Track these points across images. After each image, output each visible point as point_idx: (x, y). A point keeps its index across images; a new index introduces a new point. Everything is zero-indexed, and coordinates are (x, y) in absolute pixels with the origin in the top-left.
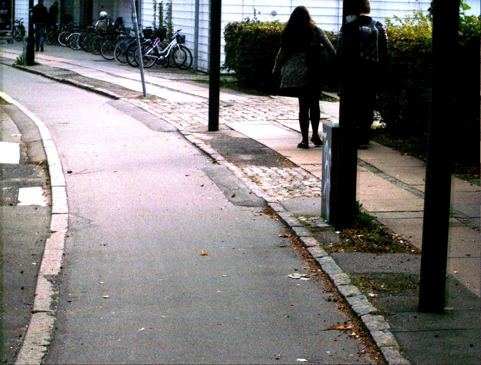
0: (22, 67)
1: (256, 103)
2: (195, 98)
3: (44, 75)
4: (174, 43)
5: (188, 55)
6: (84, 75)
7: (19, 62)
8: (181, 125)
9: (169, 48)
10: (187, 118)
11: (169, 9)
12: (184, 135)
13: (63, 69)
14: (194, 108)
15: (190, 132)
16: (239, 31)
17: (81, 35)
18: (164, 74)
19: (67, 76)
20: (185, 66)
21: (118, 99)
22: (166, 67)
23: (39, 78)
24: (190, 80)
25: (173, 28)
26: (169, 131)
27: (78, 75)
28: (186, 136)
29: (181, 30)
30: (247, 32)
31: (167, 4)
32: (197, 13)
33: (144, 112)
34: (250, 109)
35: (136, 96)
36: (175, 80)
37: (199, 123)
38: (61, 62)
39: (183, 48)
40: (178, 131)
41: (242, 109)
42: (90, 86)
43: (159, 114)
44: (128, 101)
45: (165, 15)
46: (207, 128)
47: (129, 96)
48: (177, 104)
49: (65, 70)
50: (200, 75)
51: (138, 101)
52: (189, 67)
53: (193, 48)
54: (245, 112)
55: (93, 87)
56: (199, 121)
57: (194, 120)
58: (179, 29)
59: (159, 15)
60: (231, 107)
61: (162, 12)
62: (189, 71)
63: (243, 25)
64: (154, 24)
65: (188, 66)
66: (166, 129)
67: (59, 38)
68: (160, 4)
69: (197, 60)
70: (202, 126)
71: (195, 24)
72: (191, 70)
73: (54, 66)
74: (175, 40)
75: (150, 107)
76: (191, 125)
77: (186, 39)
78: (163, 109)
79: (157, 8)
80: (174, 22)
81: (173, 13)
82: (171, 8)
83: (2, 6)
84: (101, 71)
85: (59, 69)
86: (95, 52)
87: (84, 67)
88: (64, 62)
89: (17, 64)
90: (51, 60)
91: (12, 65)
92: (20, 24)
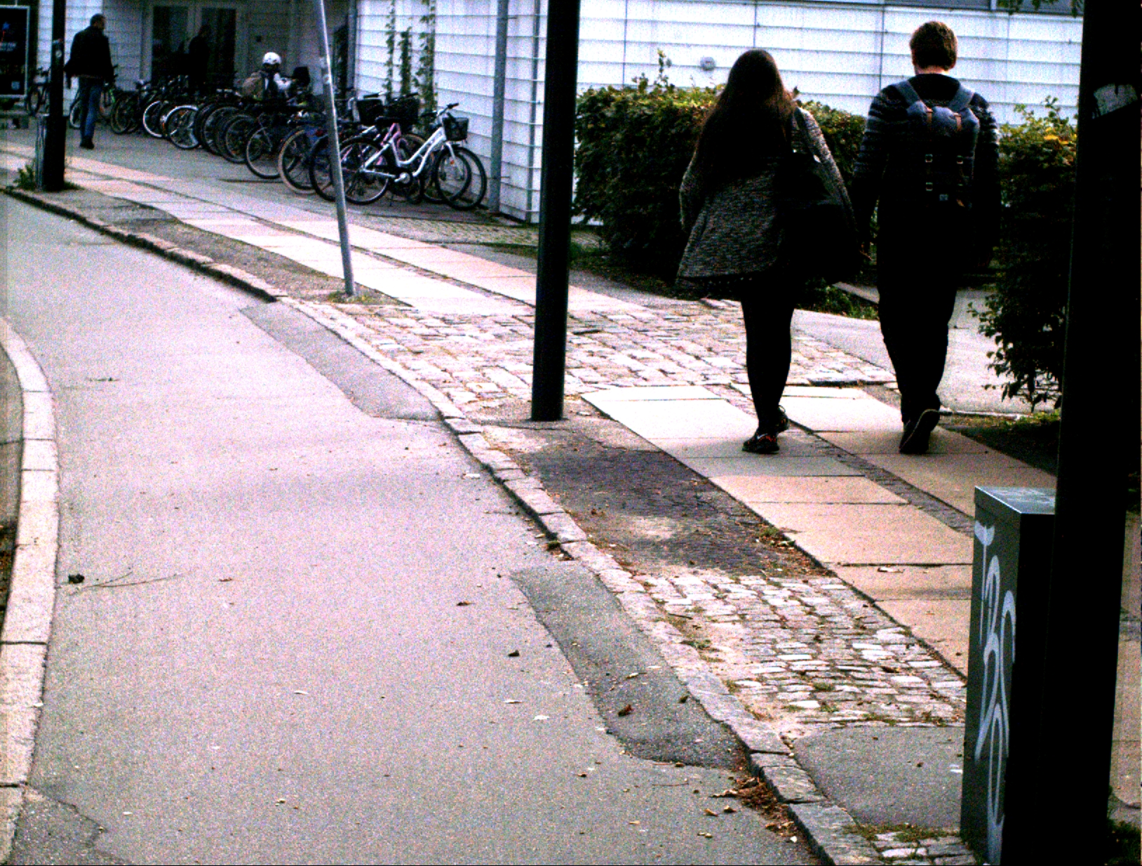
0: (30, 194)
1: (667, 324)
2: (492, 300)
3: (82, 221)
4: (438, 138)
5: (475, 170)
6: (189, 222)
7: (26, 181)
8: (448, 395)
9: (423, 153)
10: (468, 374)
11: (426, 48)
12: (457, 433)
13: (136, 203)
14: (489, 336)
15: (475, 422)
16: (617, 112)
17: (200, 109)
18: (409, 222)
19: (145, 223)
20: (464, 200)
21: (271, 299)
22: (418, 202)
23: (71, 226)
24: (478, 243)
25: (436, 98)
26: (412, 418)
27: (175, 221)
28: (462, 438)
29: (457, 105)
30: (640, 116)
31: (423, 35)
32: (501, 59)
33: (343, 348)
34: (654, 346)
35: (325, 292)
36: (436, 242)
37: (505, 390)
38: (138, 183)
39: (461, 153)
40: (441, 417)
41: (630, 343)
42: (201, 258)
43: (385, 354)
44: (302, 307)
45: (416, 63)
46: (529, 409)
47: (304, 293)
48: (438, 323)
49: (143, 207)
50: (506, 226)
51: (327, 308)
52: (478, 204)
53: (489, 155)
54: (639, 353)
55: (208, 259)
56: (503, 384)
57: (489, 380)
58: (453, 103)
59: (400, 63)
60: (595, 335)
61: (409, 54)
62: (478, 214)
63: (630, 96)
64: (389, 86)
65: (475, 199)
66: (404, 411)
67: (144, 117)
68: (405, 35)
69: (499, 188)
70: (511, 400)
71: (496, 90)
72: (483, 212)
73: (117, 195)
74: (441, 130)
75: (362, 329)
76: (479, 396)
77: (471, 128)
78: (399, 337)
79: (396, 43)
80: (441, 81)
81: (436, 58)
82: (433, 45)
83: (2, 34)
84: (239, 211)
85: (128, 205)
86: (233, 157)
87: (194, 198)
88: (146, 184)
89: (19, 187)
90: (113, 176)
91: (7, 188)
92: (47, 80)
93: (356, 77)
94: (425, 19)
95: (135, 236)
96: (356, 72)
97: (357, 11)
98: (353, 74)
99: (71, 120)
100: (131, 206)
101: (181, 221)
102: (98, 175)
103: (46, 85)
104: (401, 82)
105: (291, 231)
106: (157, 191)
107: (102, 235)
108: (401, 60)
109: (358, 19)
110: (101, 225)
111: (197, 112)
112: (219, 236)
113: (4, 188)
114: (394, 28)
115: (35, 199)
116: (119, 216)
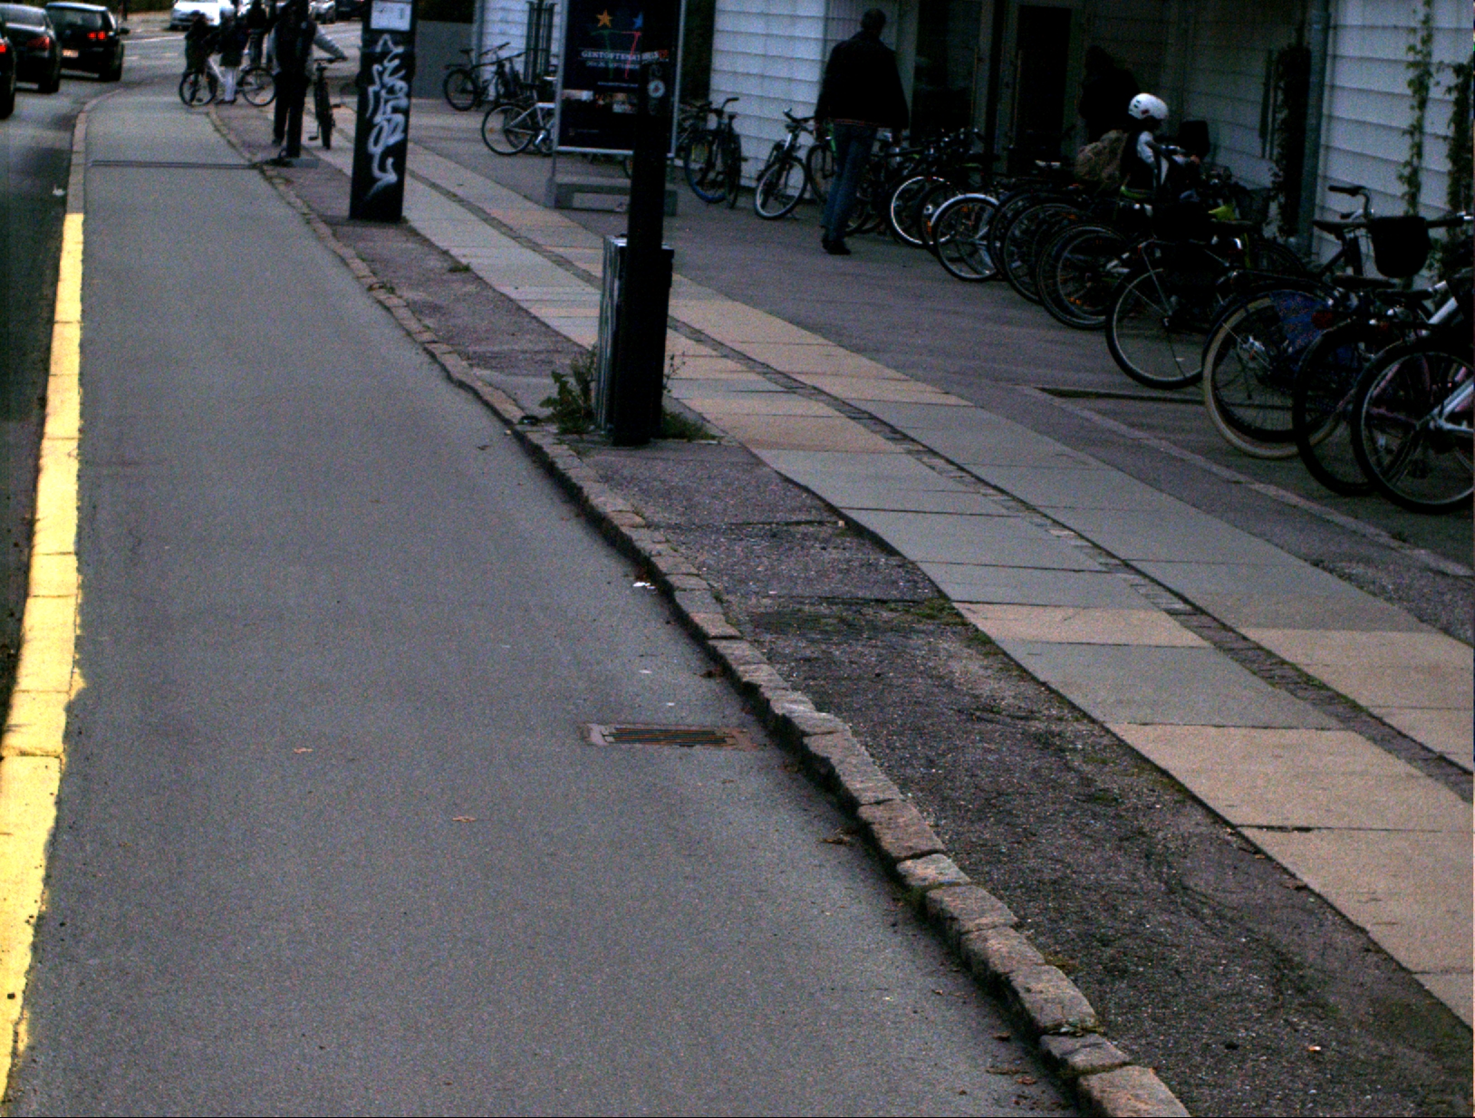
17: (1003, 204)
59: (1449, 132)
67: (894, 204)
83: (633, 36)
84: (1127, 565)
85: (814, 515)
86: (1072, 314)
87: (995, 487)
88: (872, 417)
89: (549, 420)
90: (799, 378)
91: (521, 422)
92: (719, 124)
93: (1322, 152)
95: (805, 734)
96: (1323, 140)
97: (1329, 16)
98: (1317, 146)
99: (759, 202)
100: (821, 523)
101: (958, 615)
102: (766, 369)
103: (717, 133)
104: (1450, 173)
105: (1311, 694)
106: (899, 448)
107: (709, 675)
108: (1452, 126)
109: (1331, 33)
110: (713, 632)
111: (997, 209)
112: (1083, 727)
113: (515, 421)
114: (1429, 54)
115: (569, 479)
116: (777, 576)
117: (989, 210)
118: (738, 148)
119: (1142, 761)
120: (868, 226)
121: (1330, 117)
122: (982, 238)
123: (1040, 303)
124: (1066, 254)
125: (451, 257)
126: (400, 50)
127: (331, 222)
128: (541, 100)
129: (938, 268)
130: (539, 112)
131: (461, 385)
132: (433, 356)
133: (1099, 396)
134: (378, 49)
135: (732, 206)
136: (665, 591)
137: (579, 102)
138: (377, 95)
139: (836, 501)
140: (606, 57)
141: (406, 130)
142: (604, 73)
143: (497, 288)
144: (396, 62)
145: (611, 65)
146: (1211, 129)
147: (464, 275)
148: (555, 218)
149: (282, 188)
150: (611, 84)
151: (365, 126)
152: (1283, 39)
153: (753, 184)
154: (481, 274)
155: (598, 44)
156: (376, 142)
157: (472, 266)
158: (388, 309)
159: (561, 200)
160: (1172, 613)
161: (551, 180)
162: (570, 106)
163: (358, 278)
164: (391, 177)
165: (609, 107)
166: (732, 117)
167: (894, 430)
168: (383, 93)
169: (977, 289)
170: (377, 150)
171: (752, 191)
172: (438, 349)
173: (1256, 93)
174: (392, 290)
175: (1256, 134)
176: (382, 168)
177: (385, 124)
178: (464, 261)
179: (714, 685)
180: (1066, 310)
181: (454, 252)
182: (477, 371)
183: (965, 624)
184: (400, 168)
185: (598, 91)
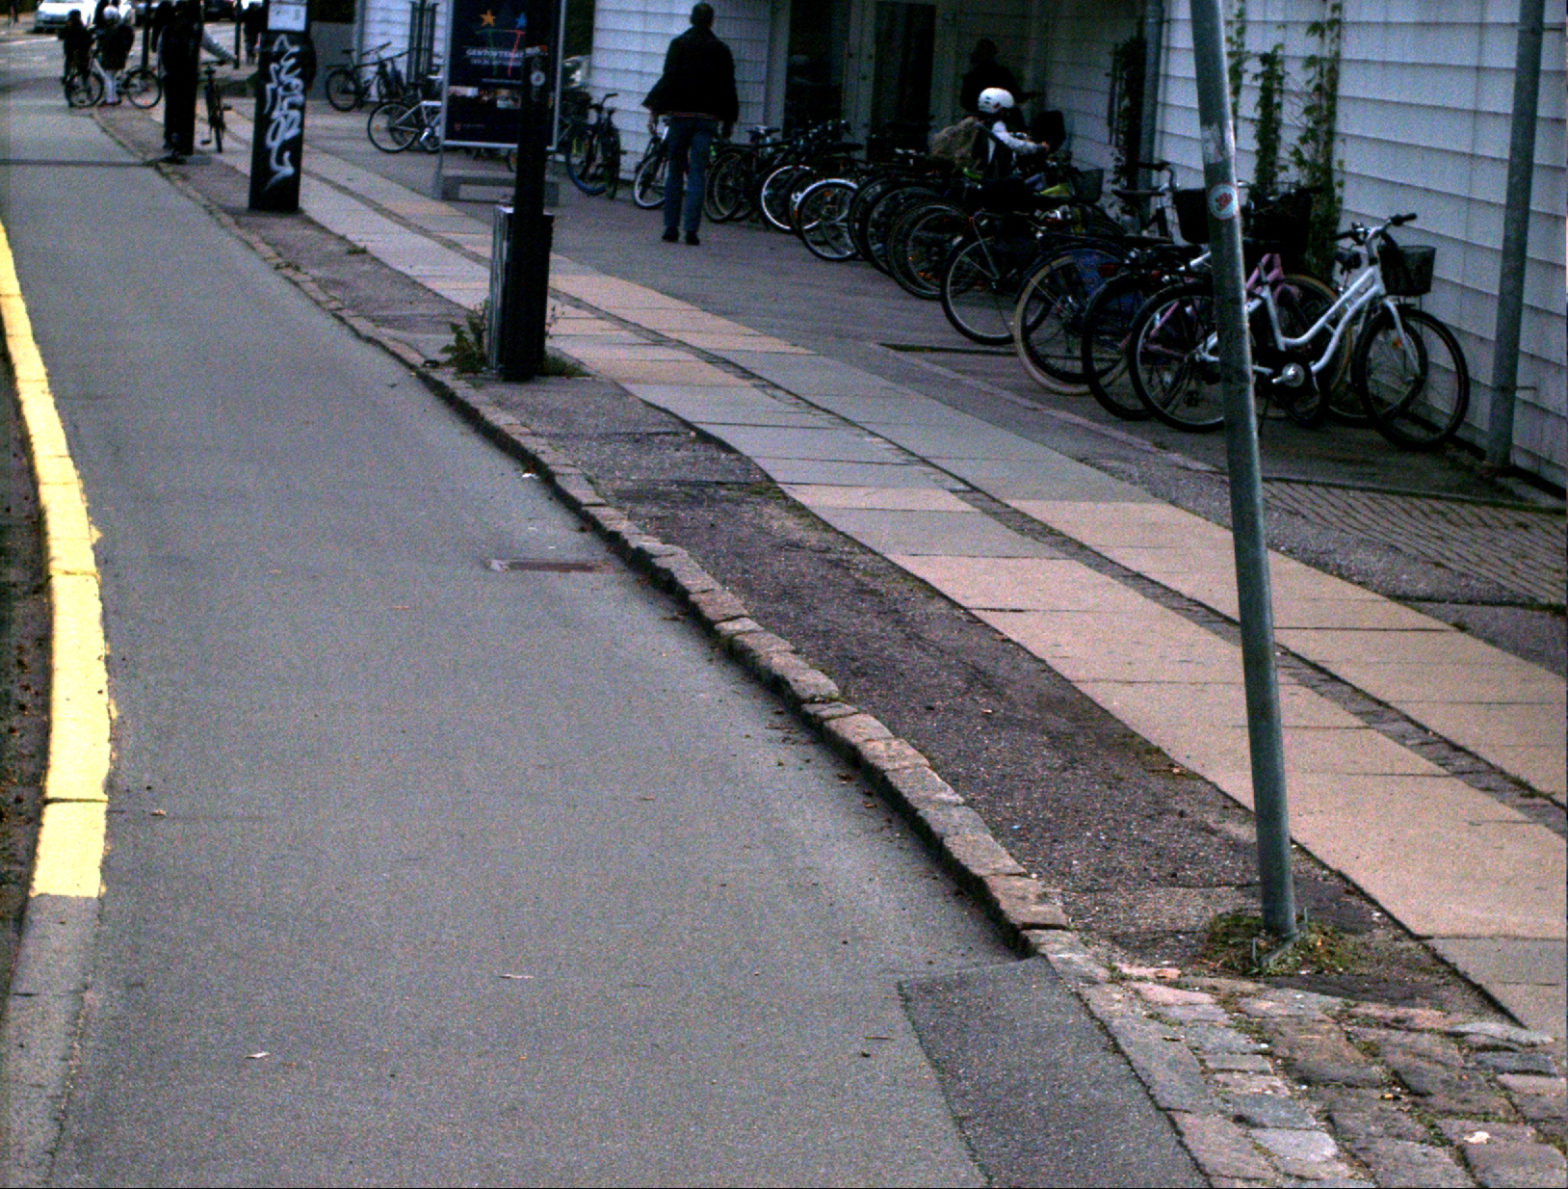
5: (1442, 359)
6: (802, 496)
7: (465, 350)
9: (1334, 322)
11: (1319, 88)
17: (862, 188)
19: (697, 493)
20: (1417, 420)
21: (1013, 941)
25: (1338, 191)
27: (767, 489)
29: (1412, 217)
31: (1311, 61)
32: (1526, 122)
36: (1428, 600)
38: (712, 359)
39: (1414, 322)
45: (1293, 117)
47: (1120, 906)
49: (705, 438)
50: (1537, 511)
52: (1452, 436)
53: (1484, 331)
55: (827, 685)
58: (1404, 213)
59: (1257, 115)
61: (1276, 99)
65: (1443, 423)
68: (1267, 59)
69: (1511, 413)
71: (1511, 191)
73: (651, 398)
74: (1372, 271)
79: (1247, 79)
80: (1350, 158)
81: (1343, 109)
82: (1334, 83)
83: (515, 35)
84: (924, 461)
85: (670, 428)
86: (920, 286)
87: (824, 410)
88: (727, 362)
89: (449, 363)
90: (667, 334)
91: (424, 366)
92: (599, 119)
93: (1157, 137)
94: (1316, 28)
95: (652, 556)
96: (1158, 127)
97: (1163, 11)
98: (1153, 131)
99: (637, 192)
100: (676, 434)
101: (782, 492)
102: (637, 328)
103: (596, 128)
104: (1257, 152)
105: (1049, 539)
106: (747, 383)
107: (582, 530)
108: (1259, 111)
109: (1165, 26)
110: (585, 501)
111: (856, 193)
112: (868, 558)
113: (419, 365)
114: (1242, 45)
115: (467, 404)
116: (639, 468)
117: (852, 194)
118: (617, 143)
119: (906, 575)
120: (740, 214)
121: (1165, 105)
122: (842, 221)
123: (890, 274)
124: (915, 232)
125: (349, 242)
126: (295, 49)
127: (233, 212)
128: (425, 98)
129: (804, 251)
130: (424, 113)
131: (369, 340)
132: (341, 319)
133: (933, 350)
134: (275, 48)
135: (612, 197)
136: (547, 478)
137: (464, 98)
138: (274, 92)
139: (689, 418)
140: (491, 55)
141: (301, 125)
142: (488, 70)
143: (394, 266)
144: (292, 61)
145: (495, 63)
146: (1067, 120)
147: (361, 257)
148: (444, 208)
149: (180, 184)
150: (494, 81)
151: (263, 122)
152: (1125, 33)
153: (631, 177)
154: (376, 255)
155: (481, 43)
156: (274, 137)
157: (369, 249)
158: (296, 284)
159: (448, 192)
160: (953, 491)
161: (438, 173)
162: (456, 104)
163: (265, 259)
164: (288, 170)
165: (492, 103)
166: (611, 112)
167: (744, 370)
168: (280, 91)
169: (835, 267)
170: (274, 145)
171: (629, 184)
172: (344, 314)
173: (1104, 83)
174: (297, 269)
175: (1104, 122)
176: (280, 161)
177: (283, 120)
178: (361, 245)
179: (587, 536)
180: (914, 281)
181: (350, 237)
182: (383, 330)
183: (786, 498)
184: (296, 161)
185: (483, 87)
